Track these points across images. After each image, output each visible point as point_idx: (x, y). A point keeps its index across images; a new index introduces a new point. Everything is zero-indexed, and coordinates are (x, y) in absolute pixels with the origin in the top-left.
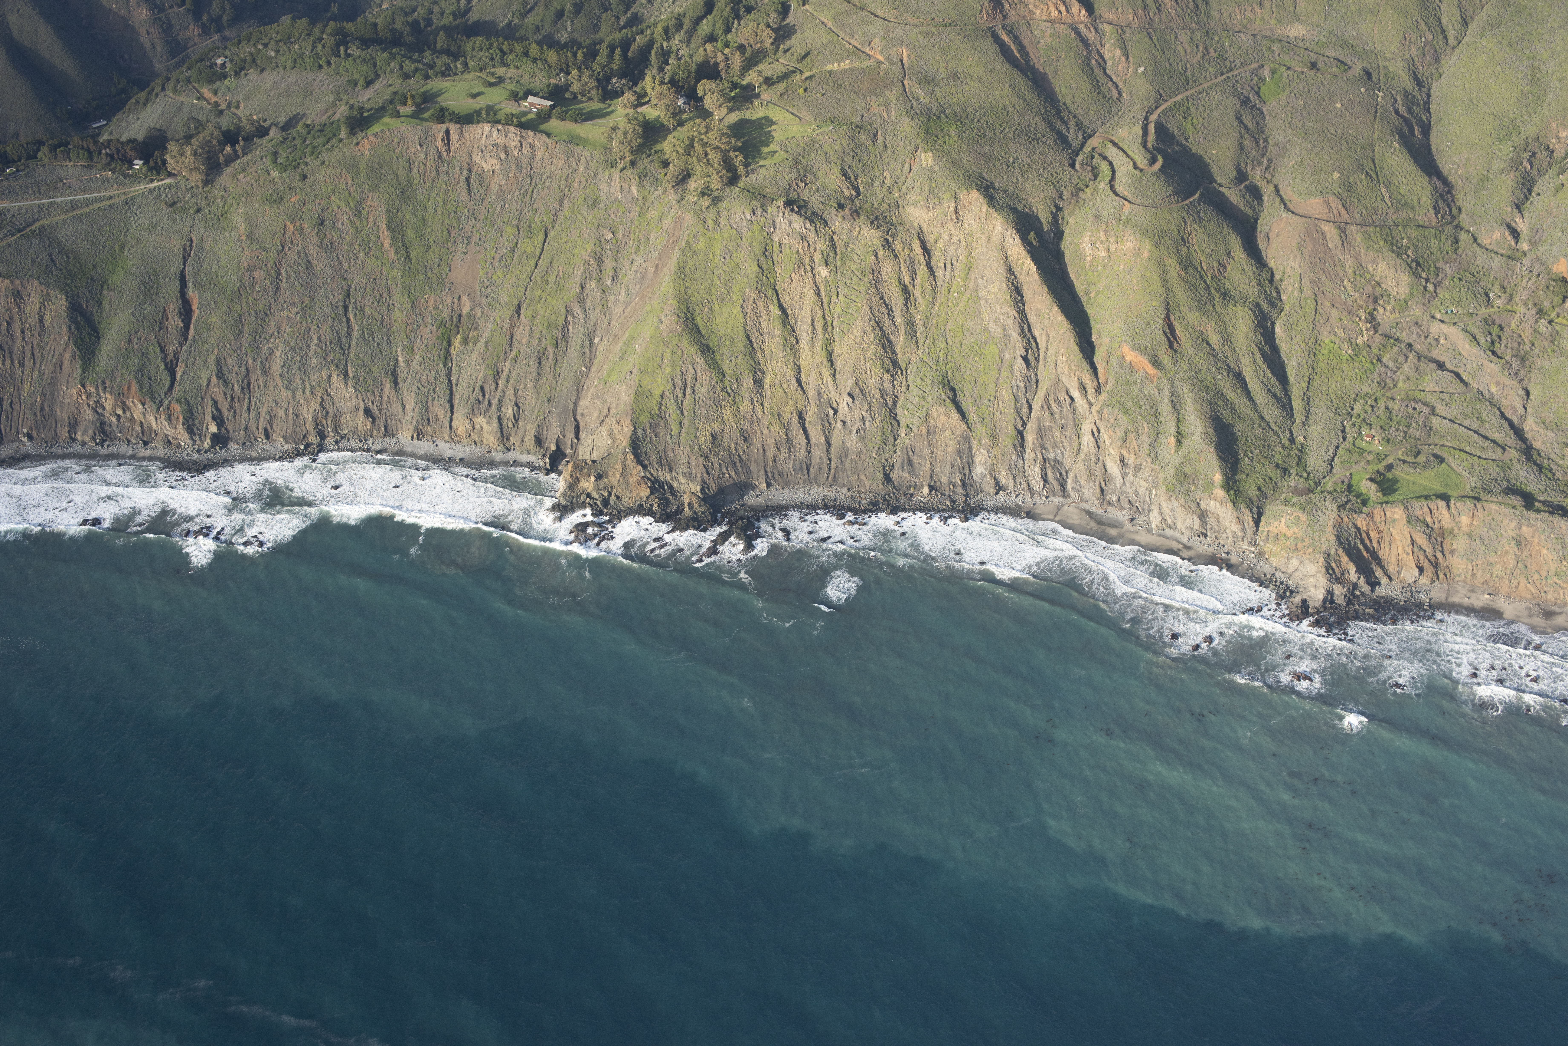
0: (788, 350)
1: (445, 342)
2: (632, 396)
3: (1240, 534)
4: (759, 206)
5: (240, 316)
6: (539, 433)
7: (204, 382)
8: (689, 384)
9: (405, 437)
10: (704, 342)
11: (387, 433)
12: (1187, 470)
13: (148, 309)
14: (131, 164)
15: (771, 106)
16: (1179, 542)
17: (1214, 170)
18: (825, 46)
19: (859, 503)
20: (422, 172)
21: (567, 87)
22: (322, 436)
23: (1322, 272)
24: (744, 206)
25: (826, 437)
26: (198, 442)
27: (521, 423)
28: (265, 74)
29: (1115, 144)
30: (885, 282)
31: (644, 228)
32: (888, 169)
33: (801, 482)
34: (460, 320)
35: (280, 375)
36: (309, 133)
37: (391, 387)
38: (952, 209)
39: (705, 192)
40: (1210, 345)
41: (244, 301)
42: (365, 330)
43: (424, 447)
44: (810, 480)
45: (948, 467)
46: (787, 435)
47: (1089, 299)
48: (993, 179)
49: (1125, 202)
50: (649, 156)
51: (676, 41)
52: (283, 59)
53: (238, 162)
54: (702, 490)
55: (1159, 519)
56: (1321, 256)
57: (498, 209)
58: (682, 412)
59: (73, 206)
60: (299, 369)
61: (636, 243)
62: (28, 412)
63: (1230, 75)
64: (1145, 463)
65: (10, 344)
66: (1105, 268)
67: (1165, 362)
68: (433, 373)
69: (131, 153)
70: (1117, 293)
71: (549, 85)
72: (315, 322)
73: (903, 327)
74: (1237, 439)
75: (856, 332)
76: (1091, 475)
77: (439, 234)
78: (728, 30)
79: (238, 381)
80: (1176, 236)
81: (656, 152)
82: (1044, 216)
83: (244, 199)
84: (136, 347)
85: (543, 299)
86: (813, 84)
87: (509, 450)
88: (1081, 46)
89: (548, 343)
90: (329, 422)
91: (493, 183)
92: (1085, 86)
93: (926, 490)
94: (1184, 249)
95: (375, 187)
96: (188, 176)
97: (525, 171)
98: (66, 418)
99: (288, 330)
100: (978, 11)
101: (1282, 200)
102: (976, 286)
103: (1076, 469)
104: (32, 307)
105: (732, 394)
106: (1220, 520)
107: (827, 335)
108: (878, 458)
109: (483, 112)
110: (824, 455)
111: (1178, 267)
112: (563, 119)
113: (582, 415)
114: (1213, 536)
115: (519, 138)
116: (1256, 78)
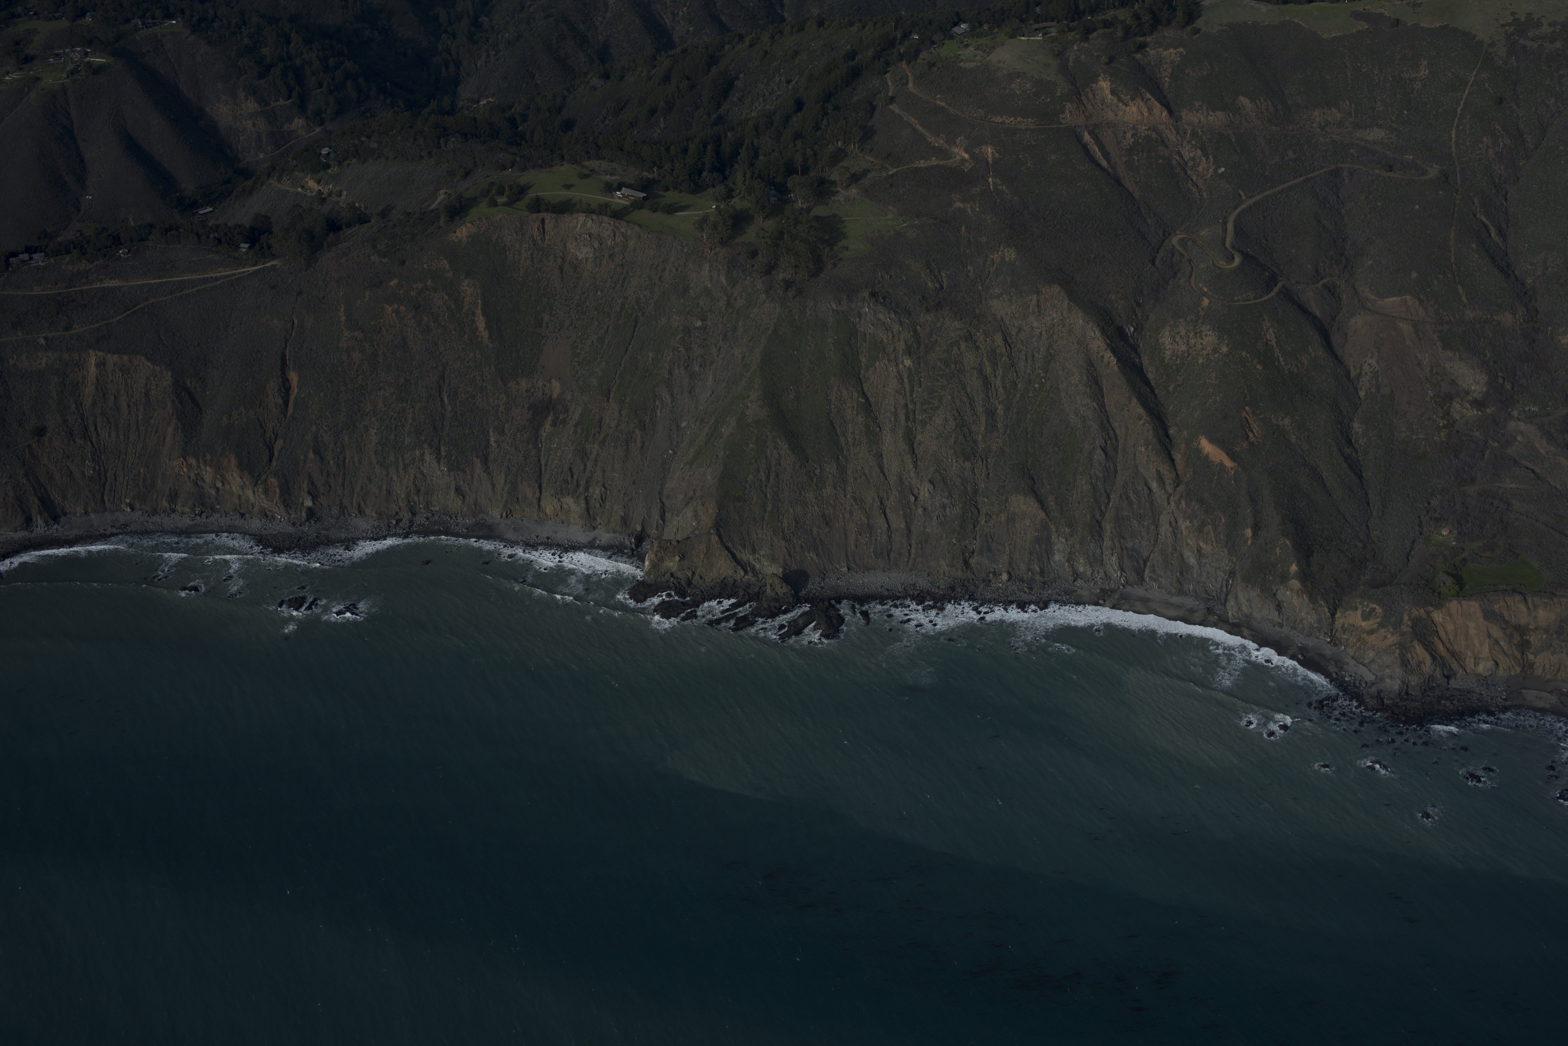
0: (871, 437)
1: (535, 424)
2: (718, 478)
3: (1316, 625)
4: (845, 297)
5: (338, 394)
7: (301, 458)
8: (773, 468)
9: (494, 515)
10: (788, 427)
11: (477, 511)
12: (1264, 561)
13: (249, 386)
14: (237, 247)
18: (911, 144)
19: (938, 589)
20: (517, 260)
21: (659, 180)
22: (414, 512)
23: (1399, 369)
24: (830, 297)
25: (906, 522)
26: (293, 515)
27: (608, 504)
28: (367, 164)
29: (1195, 242)
30: (967, 372)
31: (732, 316)
32: (971, 263)
33: (881, 565)
34: (550, 403)
35: (375, 453)
36: (409, 220)
37: (482, 467)
38: (1034, 302)
39: (792, 283)
40: (1288, 439)
41: (342, 380)
42: (458, 411)
44: (890, 564)
45: (1027, 555)
46: (868, 520)
47: (1168, 392)
48: (1074, 274)
49: (1205, 298)
51: (766, 137)
52: (385, 150)
53: (340, 246)
54: (784, 571)
55: (1235, 609)
57: (591, 295)
58: (765, 495)
59: (181, 286)
60: (394, 447)
61: (724, 331)
62: (131, 483)
63: (1309, 176)
64: (1222, 554)
65: (116, 417)
66: (1184, 362)
67: (1243, 455)
68: (523, 453)
69: (237, 237)
71: (642, 177)
72: (410, 402)
73: (984, 416)
74: (1313, 532)
75: (938, 420)
76: (1168, 564)
77: (533, 319)
78: (817, 127)
79: (334, 458)
80: (1255, 332)
81: (743, 242)
82: (1125, 311)
83: (345, 282)
84: (237, 422)
85: (633, 384)
86: (900, 180)
87: (596, 530)
88: (1162, 146)
89: (635, 427)
90: (421, 499)
91: (586, 271)
92: (1166, 186)
93: (1005, 577)
94: (1263, 345)
95: (471, 273)
96: (291, 259)
97: (618, 260)
98: (168, 490)
99: (384, 409)
100: (1062, 111)
101: (1360, 298)
102: (1057, 378)
103: (1154, 559)
104: (139, 382)
105: (815, 479)
106: (1296, 610)
107: (909, 424)
108: (957, 544)
109: (578, 203)
110: (904, 541)
112: (654, 210)
114: (1290, 627)
115: (612, 227)
116: (1335, 180)
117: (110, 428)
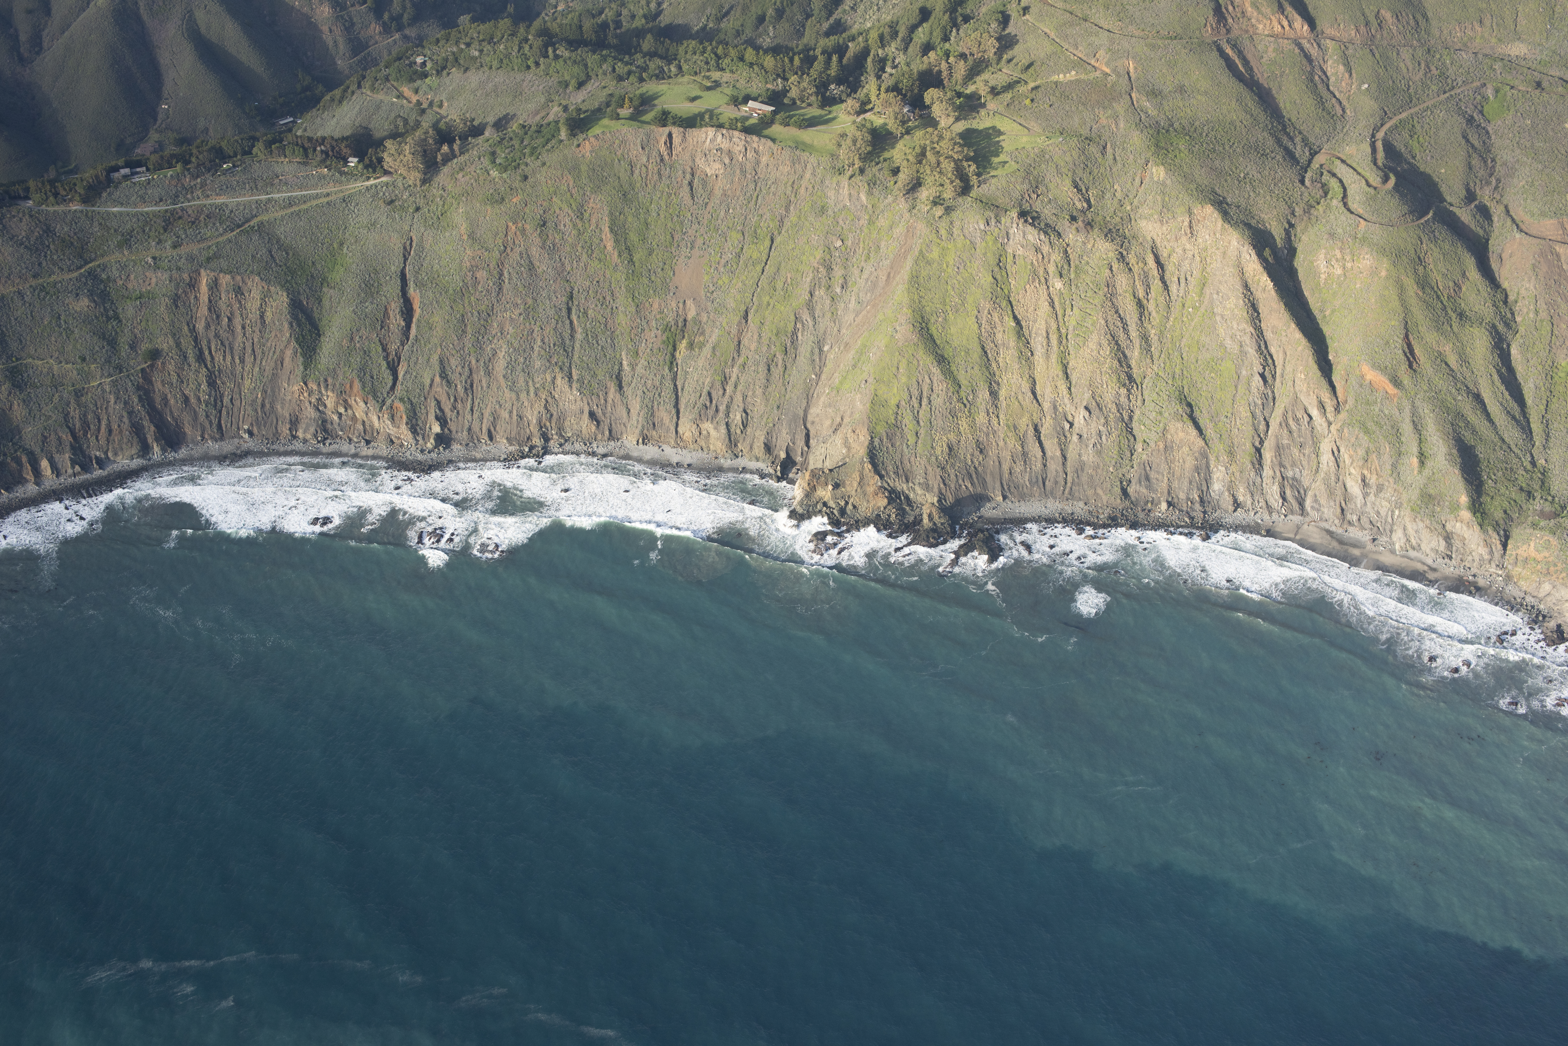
0: (1024, 362)
1: (670, 347)
2: (868, 405)
3: (1487, 557)
4: (993, 216)
5: (463, 316)
6: (768, 440)
7: (427, 382)
8: (925, 394)
9: (630, 441)
10: (939, 352)
11: (612, 437)
12: (1432, 492)
13: (369, 307)
14: (346, 162)
15: (997, 116)
16: (1424, 564)
17: (1443, 189)
18: (1049, 57)
19: (1098, 517)
20: (644, 176)
21: (785, 92)
22: (546, 438)
23: (1557, 294)
24: (977, 217)
25: (1062, 450)
26: (421, 442)
27: (749, 430)
28: (468, 74)
29: (1343, 161)
30: (1120, 295)
31: (874, 236)
32: (1118, 182)
33: (1037, 495)
34: (685, 325)
35: (504, 377)
36: (526, 133)
37: (616, 391)
38: (1186, 223)
39: (936, 202)
40: (1449, 366)
41: (466, 301)
42: (589, 332)
43: (650, 451)
44: (1046, 494)
45: (1186, 483)
46: (1023, 447)
47: (1325, 317)
48: (1225, 195)
49: (1361, 220)
50: (877, 164)
51: (892, 49)
52: (488, 59)
53: (455, 161)
54: (939, 501)
55: (1403, 540)
56: (1556, 278)
57: (722, 213)
58: (918, 422)
59: (291, 202)
60: (523, 370)
61: (866, 251)
62: (249, 409)
63: (1453, 93)
64: (1387, 484)
65: (231, 339)
66: (1340, 286)
67: (1405, 382)
68: (659, 377)
69: (345, 151)
70: (1354, 312)
71: (768, 90)
72: (538, 324)
73: (1138, 341)
74: (1479, 461)
75: (1092, 345)
76: (1331, 494)
77: (662, 238)
78: (946, 39)
79: (461, 382)
80: (1413, 255)
81: (885, 160)
82: (1278, 233)
83: (464, 199)
84: (358, 345)
85: (771, 306)
86: (1039, 95)
87: (737, 457)
88: (1304, 61)
89: (777, 350)
90: (553, 425)
91: (716, 188)
92: (1309, 102)
93: (1164, 506)
94: (1421, 268)
95: (597, 189)
96: (405, 173)
97: (750, 176)
98: (288, 416)
99: (511, 331)
100: (1203, 24)
101: (1513, 220)
102: (1212, 301)
103: (1316, 489)
104: (253, 303)
105: (968, 405)
106: (1466, 542)
107: (1062, 348)
108: (1115, 473)
109: (707, 116)
110: (1060, 469)
111: (1415, 287)
112: (787, 125)
113: (813, 423)
114: (1459, 559)
115: (743, 143)
116: (1479, 97)
117: (225, 352)
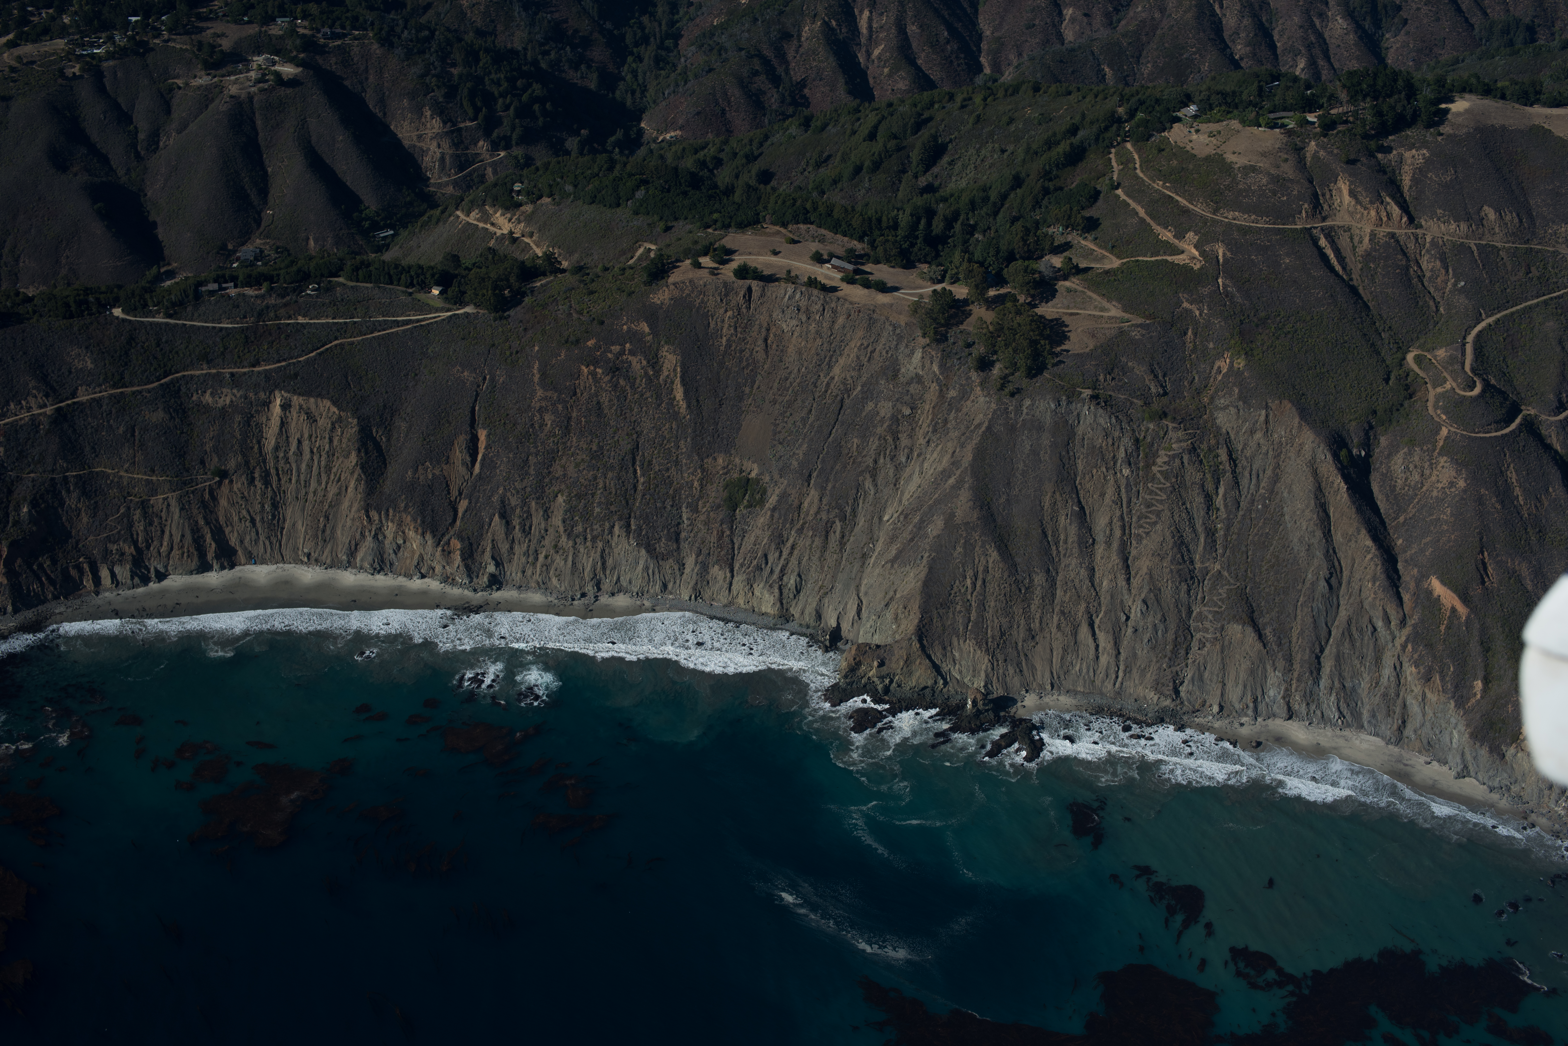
0: (1084, 549)
1: (731, 504)
2: (922, 581)
4: (1064, 398)
5: (527, 456)
6: (820, 607)
7: (486, 520)
8: (980, 575)
10: (998, 531)
13: (437, 441)
14: (429, 291)
19: (1146, 715)
20: (720, 327)
24: (1049, 397)
25: (1115, 643)
26: (475, 580)
27: (802, 595)
28: (562, 205)
30: (1188, 487)
31: (943, 407)
32: (1196, 369)
34: (747, 483)
35: (562, 521)
38: (1262, 418)
40: (1524, 586)
41: (532, 442)
42: (651, 484)
45: (1240, 687)
46: (1075, 637)
47: (1395, 526)
48: (1305, 391)
49: (1442, 426)
54: (986, 686)
57: (795, 371)
58: (971, 603)
60: (582, 516)
61: (934, 423)
62: (310, 533)
63: (1552, 296)
64: (1448, 705)
66: (1416, 493)
67: (1476, 600)
68: (716, 534)
69: (430, 279)
73: (1203, 535)
75: (1155, 536)
76: (1389, 710)
77: (732, 392)
79: (519, 522)
80: (1494, 467)
81: (960, 332)
82: (1355, 431)
83: (540, 338)
84: (422, 477)
85: (835, 470)
87: (788, 622)
88: (1400, 255)
89: (836, 516)
91: (791, 345)
92: (1402, 297)
93: (1216, 708)
94: (1502, 482)
95: (671, 338)
97: (825, 336)
98: (347, 542)
99: (574, 475)
100: (1297, 211)
102: (1282, 500)
103: (1374, 703)
105: (1024, 589)
107: (1124, 538)
108: (1168, 670)
110: (1113, 662)
111: (1494, 500)
112: (868, 287)
113: (866, 593)
115: (822, 302)
117: (291, 475)
